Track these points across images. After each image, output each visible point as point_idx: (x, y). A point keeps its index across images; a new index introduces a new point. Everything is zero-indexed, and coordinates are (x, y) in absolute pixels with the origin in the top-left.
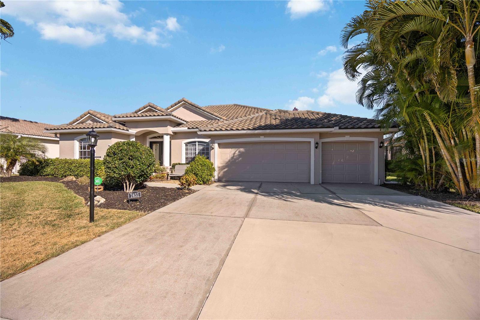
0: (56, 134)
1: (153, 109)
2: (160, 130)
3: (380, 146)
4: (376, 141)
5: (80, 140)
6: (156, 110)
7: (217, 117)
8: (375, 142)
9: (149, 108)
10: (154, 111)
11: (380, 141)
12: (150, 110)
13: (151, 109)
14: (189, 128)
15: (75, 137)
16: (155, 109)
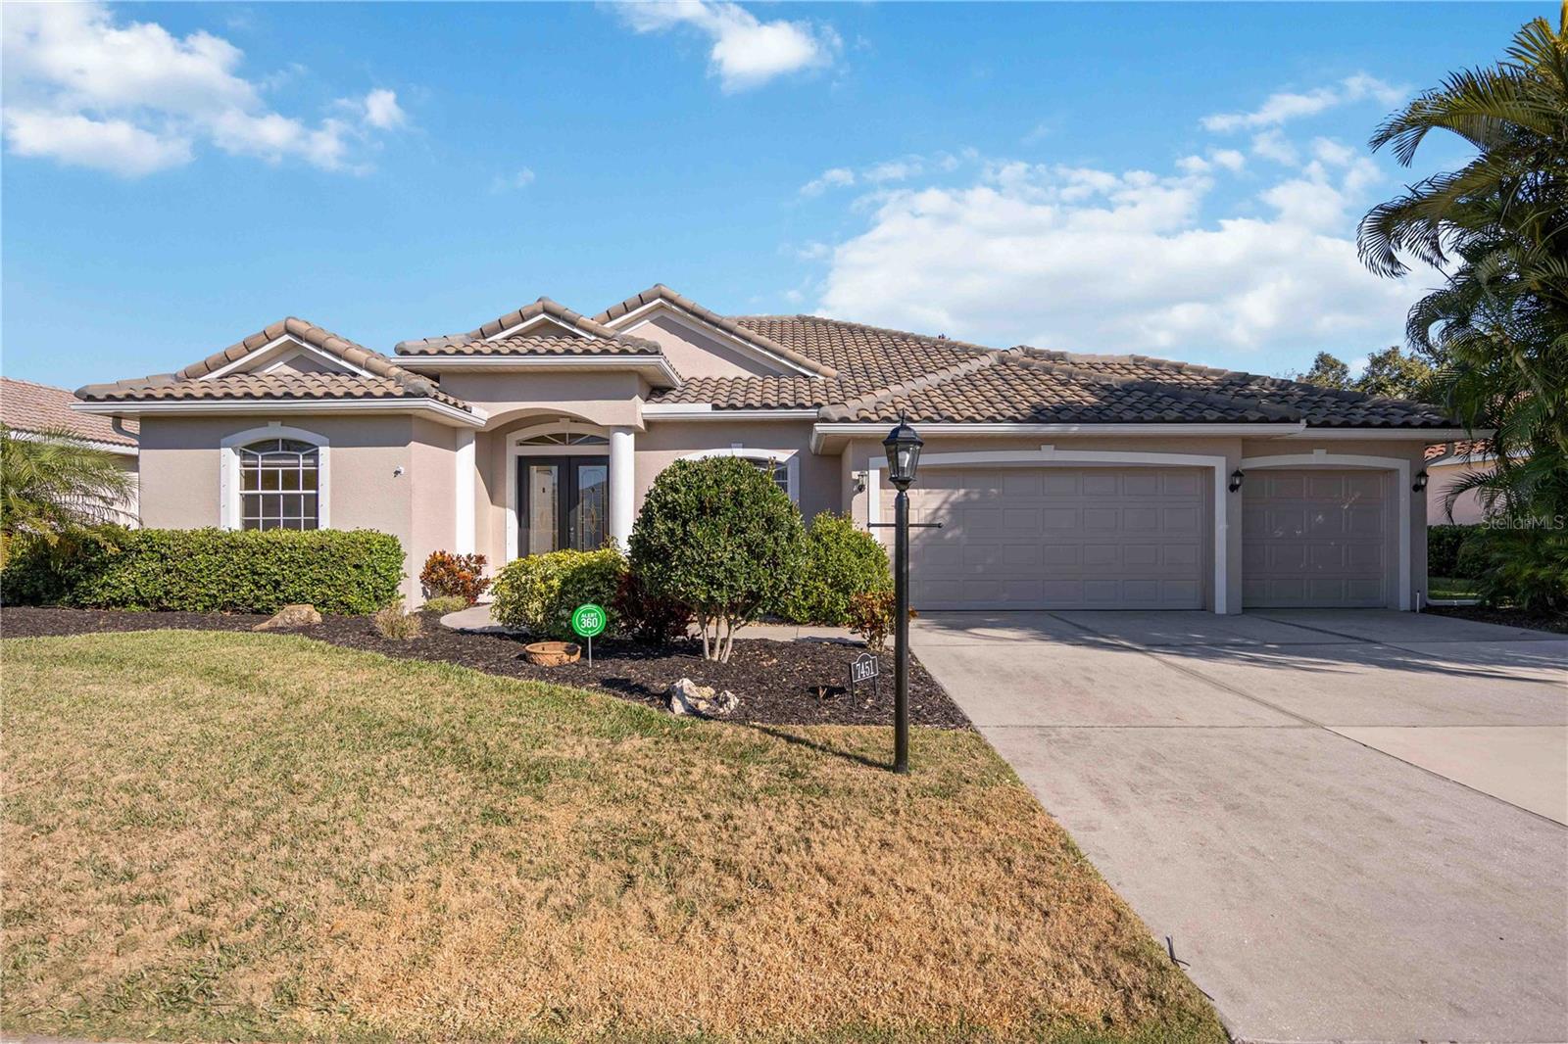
0: (117, 418)
1: (561, 324)
2: (598, 411)
3: (1414, 483)
4: (1403, 467)
5: (244, 447)
6: (576, 330)
7: (799, 364)
8: (1401, 473)
9: (544, 319)
10: (564, 333)
11: (1417, 470)
12: (543, 329)
13: (554, 324)
14: (716, 407)
15: (225, 436)
16: (573, 323)
